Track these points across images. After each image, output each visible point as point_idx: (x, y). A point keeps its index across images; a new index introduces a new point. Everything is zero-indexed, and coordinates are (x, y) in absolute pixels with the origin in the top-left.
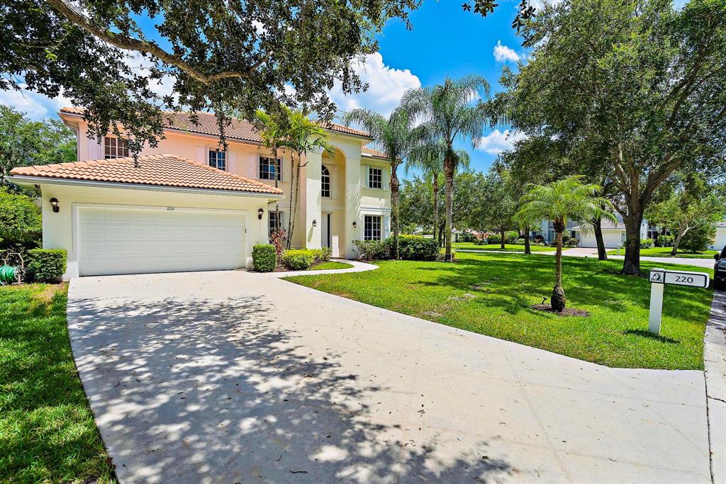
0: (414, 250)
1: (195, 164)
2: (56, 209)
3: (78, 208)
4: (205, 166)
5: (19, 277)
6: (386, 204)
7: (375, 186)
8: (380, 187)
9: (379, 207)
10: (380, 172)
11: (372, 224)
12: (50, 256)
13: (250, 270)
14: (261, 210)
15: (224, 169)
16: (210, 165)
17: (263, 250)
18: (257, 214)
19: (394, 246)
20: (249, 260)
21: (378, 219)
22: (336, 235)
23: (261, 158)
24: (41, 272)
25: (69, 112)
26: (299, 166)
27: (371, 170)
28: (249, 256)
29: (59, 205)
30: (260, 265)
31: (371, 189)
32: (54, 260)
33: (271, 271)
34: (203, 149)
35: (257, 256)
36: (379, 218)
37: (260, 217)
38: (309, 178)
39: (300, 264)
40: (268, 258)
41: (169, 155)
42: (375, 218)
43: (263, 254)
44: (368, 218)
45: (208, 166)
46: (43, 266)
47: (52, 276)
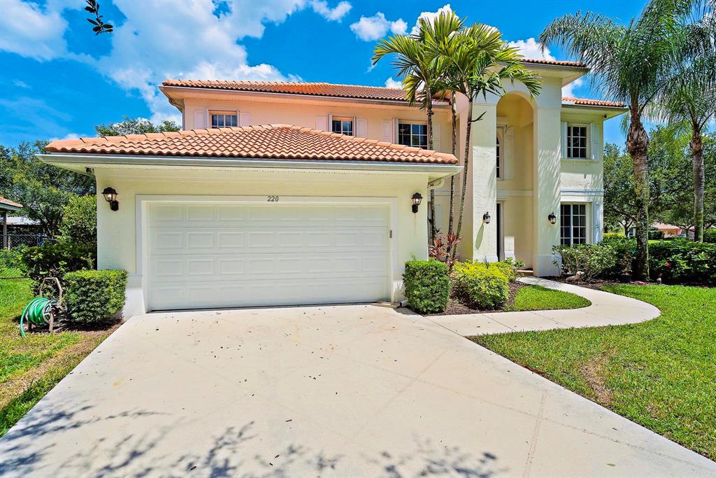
0: (688, 264)
1: (313, 132)
2: (114, 206)
3: (144, 203)
4: (327, 133)
5: (52, 319)
6: (595, 183)
7: (576, 155)
8: (583, 155)
9: (582, 188)
10: (583, 131)
11: (572, 217)
12: (91, 284)
13: (400, 307)
14: (417, 196)
15: (351, 134)
16: (333, 130)
17: (425, 270)
18: (409, 203)
19: (639, 256)
20: (397, 286)
21: (580, 208)
22: (510, 235)
23: (400, 126)
24: (79, 310)
25: (172, 85)
26: (470, 120)
27: (569, 129)
28: (396, 279)
29: (118, 198)
30: (421, 299)
31: (570, 160)
32: (97, 291)
33: (440, 312)
34: (325, 119)
35: (416, 283)
36: (583, 206)
37: (415, 208)
38: (478, 145)
39: (494, 298)
40: (434, 287)
41: (280, 126)
42: (575, 206)
43: (426, 281)
44: (565, 208)
45: (331, 132)
46: (82, 301)
47: (95, 317)
